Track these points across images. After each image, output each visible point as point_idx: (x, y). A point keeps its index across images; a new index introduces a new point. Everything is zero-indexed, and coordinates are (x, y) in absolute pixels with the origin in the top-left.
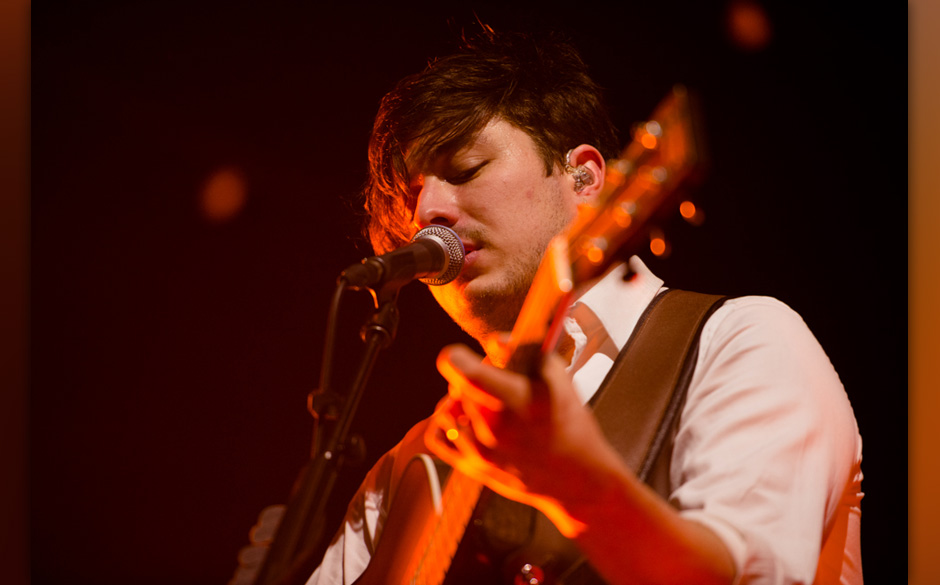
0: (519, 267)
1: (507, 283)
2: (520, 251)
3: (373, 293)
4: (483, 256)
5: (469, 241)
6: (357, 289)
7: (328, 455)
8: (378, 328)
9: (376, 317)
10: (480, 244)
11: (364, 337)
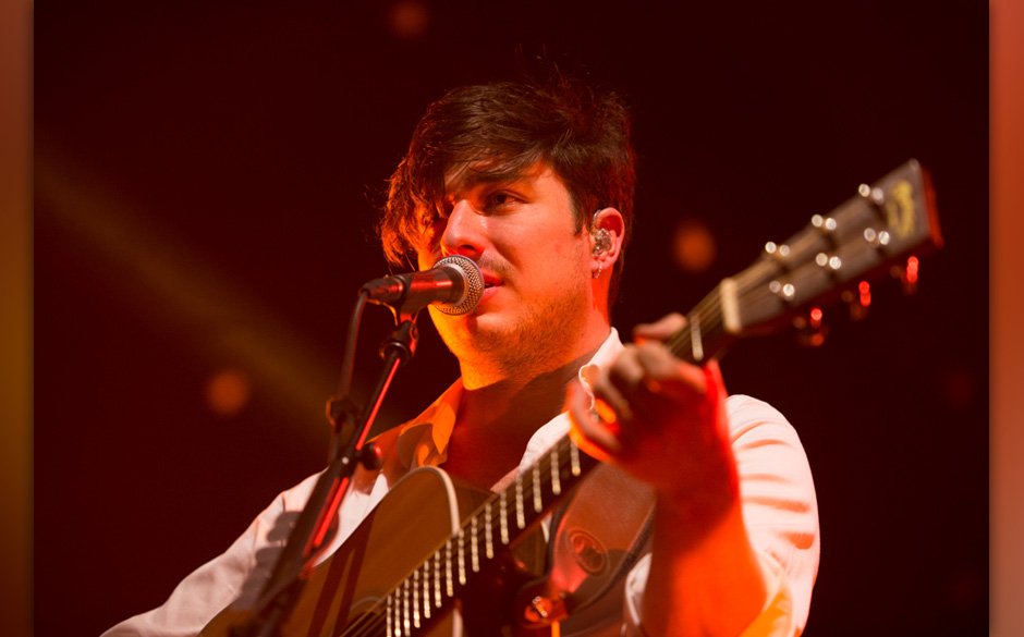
0: (531, 316)
1: (515, 328)
2: (536, 301)
3: (393, 311)
4: (502, 293)
5: (493, 274)
6: (378, 303)
7: (345, 461)
8: (398, 344)
9: (395, 335)
10: (502, 281)
11: (382, 355)
